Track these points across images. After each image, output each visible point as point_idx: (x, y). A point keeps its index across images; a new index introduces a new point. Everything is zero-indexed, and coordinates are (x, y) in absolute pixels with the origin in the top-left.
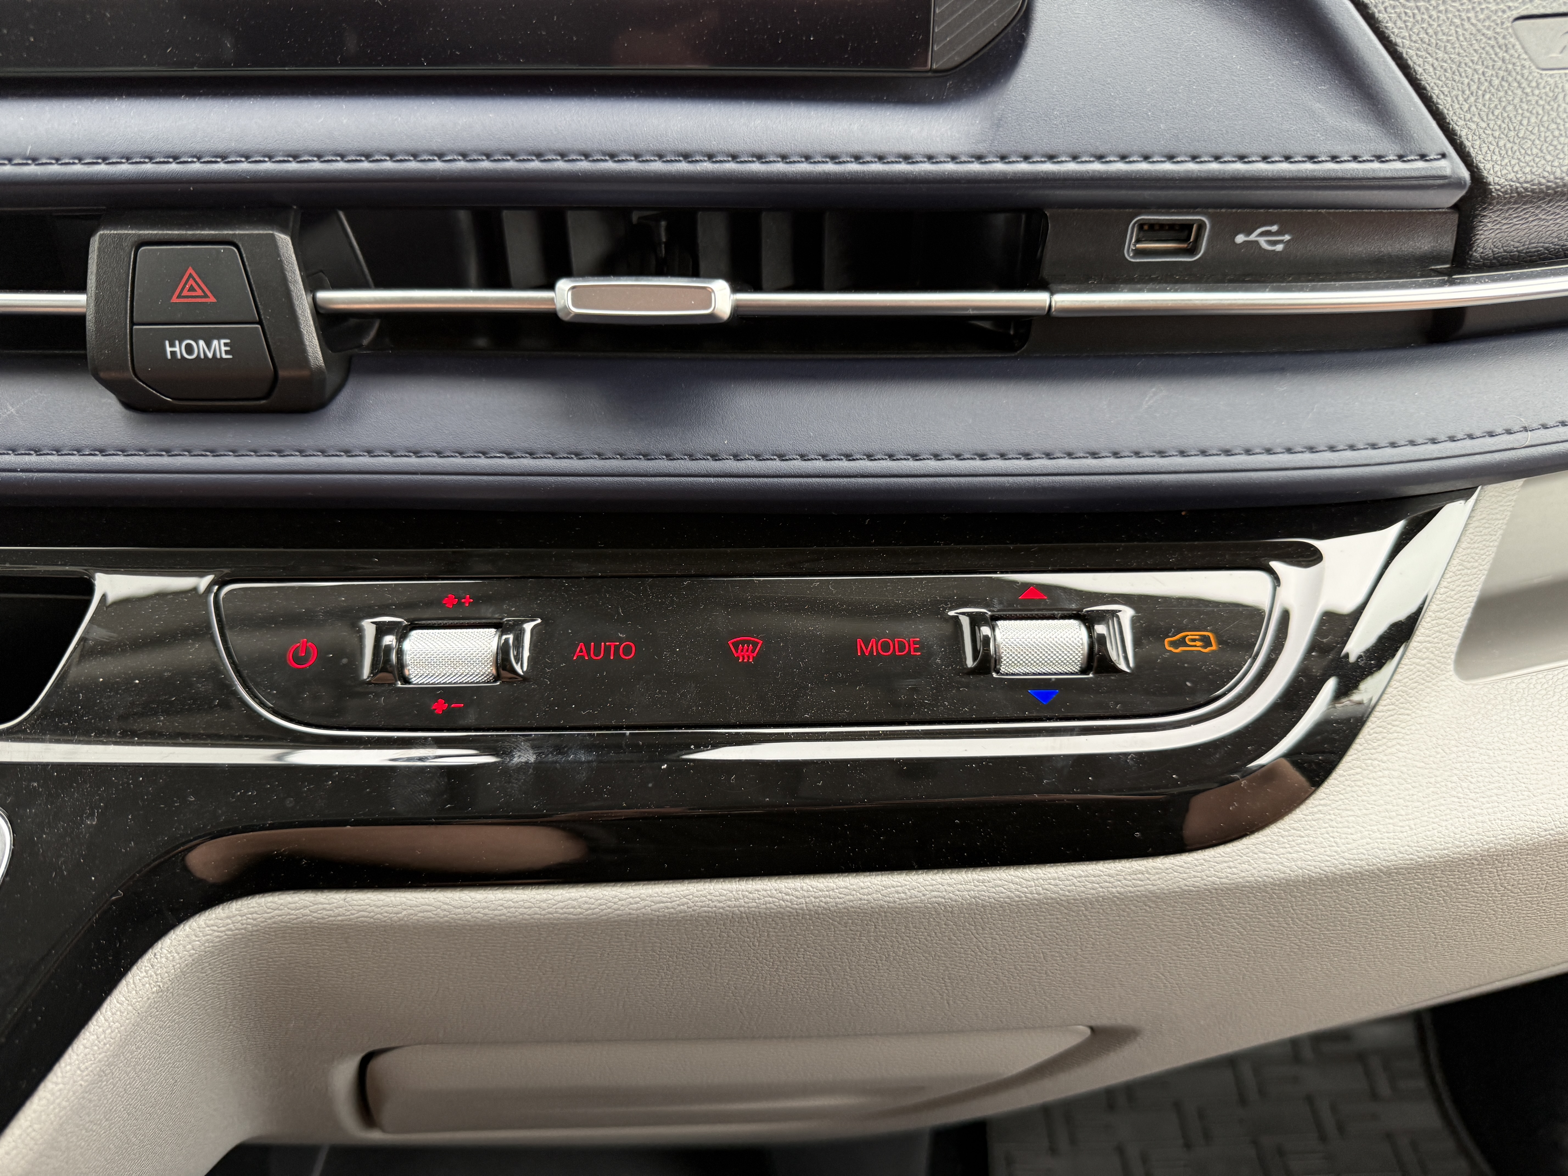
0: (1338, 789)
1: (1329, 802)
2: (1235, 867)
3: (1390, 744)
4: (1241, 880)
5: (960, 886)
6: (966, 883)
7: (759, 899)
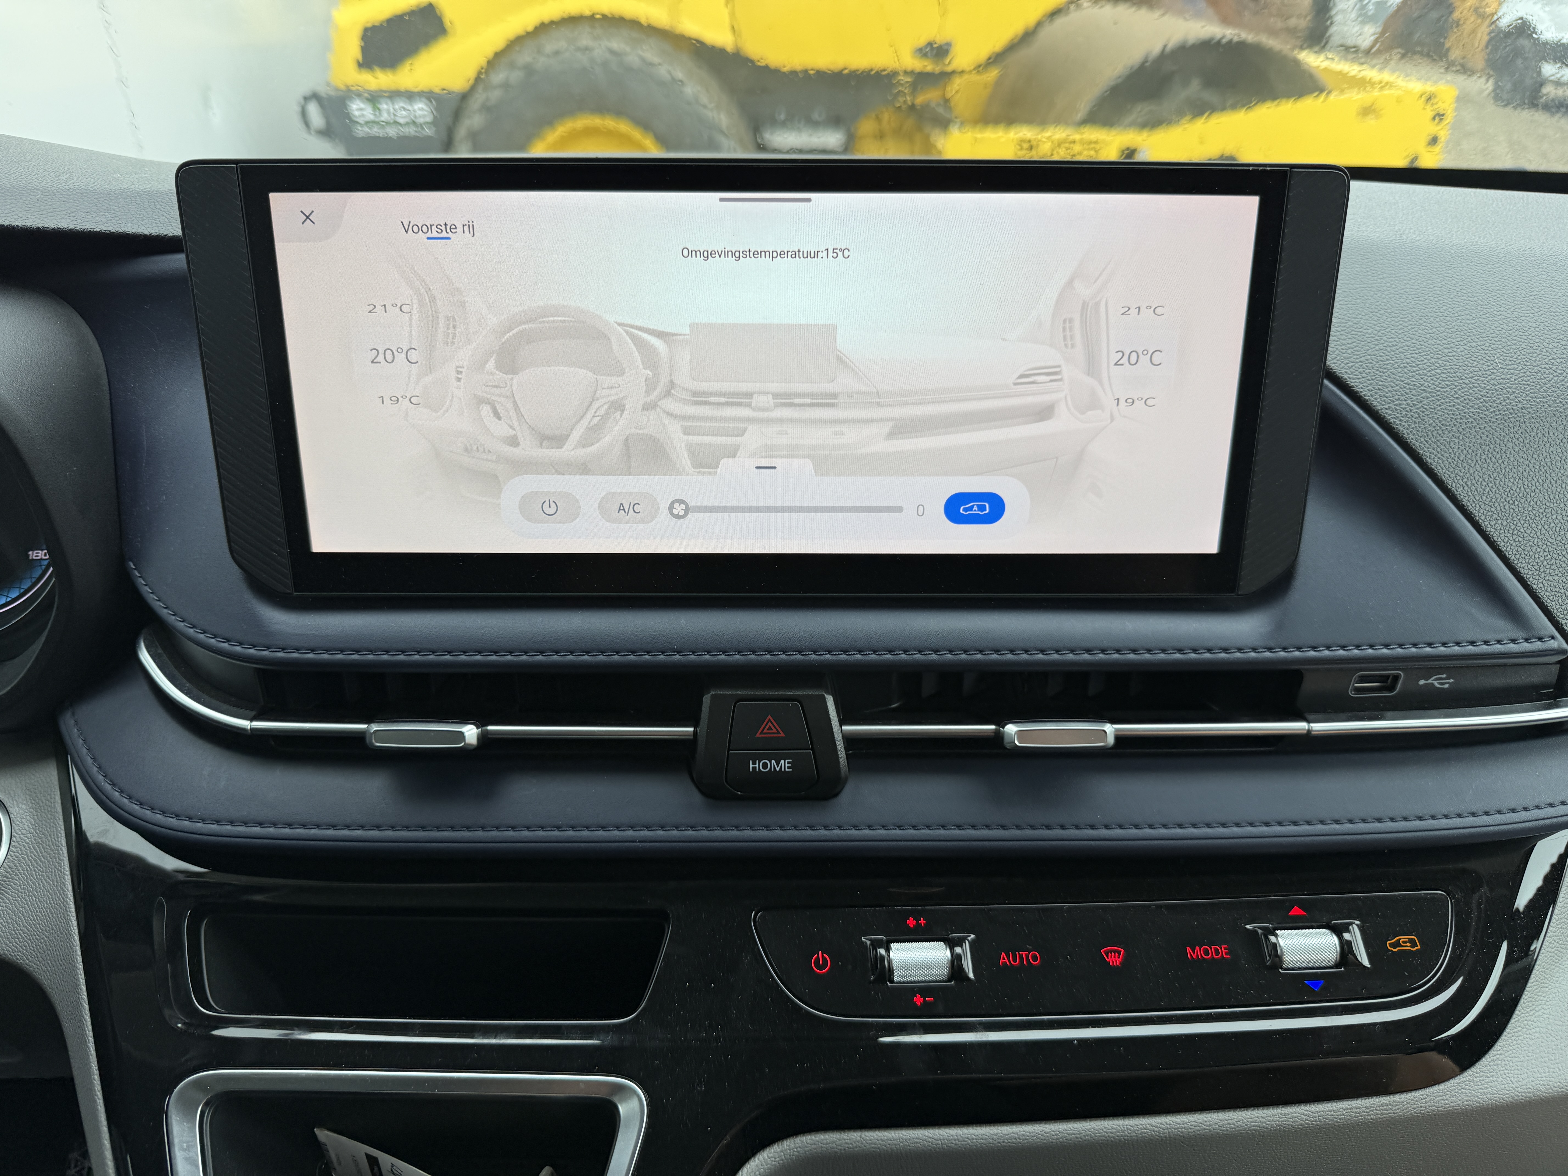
0: (1508, 1043)
1: (1503, 1052)
2: (1447, 1100)
3: (1537, 1009)
4: (1451, 1108)
5: (1270, 1118)
6: (1274, 1116)
7: (1138, 1131)
